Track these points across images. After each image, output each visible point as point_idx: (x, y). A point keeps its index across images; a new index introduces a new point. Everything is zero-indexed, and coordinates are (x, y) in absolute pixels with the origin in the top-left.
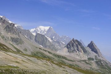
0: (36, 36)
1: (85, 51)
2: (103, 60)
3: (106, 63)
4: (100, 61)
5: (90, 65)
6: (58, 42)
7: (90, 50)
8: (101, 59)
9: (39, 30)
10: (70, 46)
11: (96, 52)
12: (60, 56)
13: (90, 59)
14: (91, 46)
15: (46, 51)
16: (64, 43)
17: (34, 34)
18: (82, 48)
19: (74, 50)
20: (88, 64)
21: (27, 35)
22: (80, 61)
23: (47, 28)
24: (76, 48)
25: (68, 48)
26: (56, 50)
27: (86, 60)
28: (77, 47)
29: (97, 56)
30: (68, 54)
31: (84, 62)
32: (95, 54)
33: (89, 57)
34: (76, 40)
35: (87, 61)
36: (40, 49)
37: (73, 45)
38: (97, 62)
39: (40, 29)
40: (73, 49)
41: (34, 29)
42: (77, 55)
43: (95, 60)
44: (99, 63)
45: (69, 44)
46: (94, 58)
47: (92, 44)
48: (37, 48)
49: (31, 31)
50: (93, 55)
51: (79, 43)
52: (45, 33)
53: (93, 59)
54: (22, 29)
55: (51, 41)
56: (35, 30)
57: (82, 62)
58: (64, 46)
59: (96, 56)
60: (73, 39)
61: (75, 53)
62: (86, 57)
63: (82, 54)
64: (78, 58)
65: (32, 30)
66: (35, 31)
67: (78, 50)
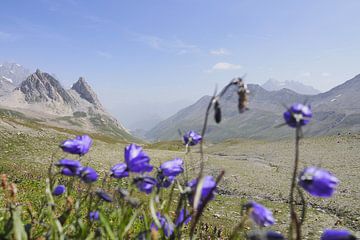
1: (67, 99)
2: (105, 116)
3: (110, 120)
4: (99, 117)
5: (80, 125)
7: (79, 95)
8: (102, 113)
10: (30, 88)
11: (90, 100)
12: (6, 111)
13: (77, 114)
14: (80, 87)
18: (58, 91)
19: (41, 97)
20: (74, 124)
22: (58, 119)
24: (45, 92)
25: (24, 90)
27: (70, 117)
28: (49, 89)
29: (93, 109)
30: (26, 105)
31: (65, 122)
32: (89, 104)
33: (76, 110)
34: (46, 74)
35: (73, 120)
37: (37, 85)
38: (92, 120)
40: (38, 95)
42: (49, 106)
43: (89, 117)
44: (96, 120)
45: (26, 83)
46: (86, 111)
47: (82, 84)
50: (84, 105)
51: (53, 82)
53: (84, 115)
57: (62, 122)
58: (15, 87)
59: (90, 108)
60: (37, 71)
61: (43, 102)
62: (70, 110)
63: (60, 103)
64: (50, 112)
67: (50, 97)
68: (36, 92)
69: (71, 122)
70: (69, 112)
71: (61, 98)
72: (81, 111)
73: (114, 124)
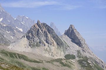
1: (60, 44)
2: (91, 58)
3: (96, 62)
4: (86, 59)
5: (69, 67)
6: (10, 29)
7: (69, 40)
8: (88, 55)
10: (33, 36)
11: (79, 44)
12: (15, 54)
13: (68, 57)
14: (71, 33)
16: (21, 30)
18: (54, 37)
19: (40, 42)
22: (52, 61)
24: (43, 39)
25: (28, 37)
26: (7, 43)
27: (61, 59)
28: (46, 36)
29: (81, 51)
30: (29, 50)
31: (58, 64)
33: (67, 53)
34: (44, 24)
35: (64, 61)
37: (38, 34)
38: (80, 62)
40: (38, 41)
42: (46, 50)
43: (77, 59)
44: (83, 62)
45: (30, 32)
46: (75, 54)
47: (73, 31)
50: (74, 49)
51: (50, 30)
53: (73, 57)
57: (55, 63)
58: (22, 35)
59: (79, 52)
60: (38, 22)
61: (42, 47)
62: (62, 53)
63: (54, 48)
67: (47, 42)
68: (37, 39)
69: (62, 63)
70: (61, 55)
71: (55, 43)
72: (71, 54)
73: (100, 66)
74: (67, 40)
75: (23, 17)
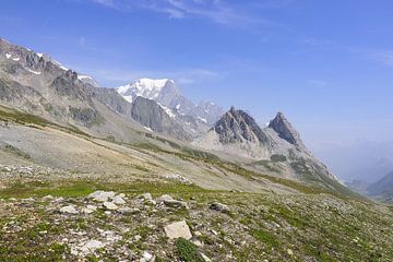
0: (134, 104)
1: (263, 139)
2: (310, 161)
3: (317, 166)
4: (303, 162)
5: (278, 172)
6: (191, 119)
7: (277, 134)
8: (305, 157)
9: (140, 88)
11: (291, 140)
12: (201, 153)
13: (275, 158)
14: (278, 125)
15: (163, 141)
16: (205, 120)
17: (129, 99)
18: (254, 131)
19: (235, 137)
20: (272, 170)
21: (109, 100)
22: (253, 164)
23: (160, 83)
24: (239, 132)
25: (218, 131)
26: (188, 138)
27: (267, 161)
28: (244, 128)
29: (295, 151)
30: (220, 147)
31: (262, 167)
32: (289, 145)
33: (273, 153)
34: (240, 111)
35: (270, 164)
36: (148, 135)
37: (232, 125)
38: (294, 166)
39: (143, 86)
40: (233, 135)
41: (128, 87)
42: (244, 148)
43: (289, 161)
44: (299, 166)
45: (221, 122)
46: (286, 154)
47: (281, 120)
48: (139, 133)
49: (119, 92)
50: (283, 147)
51: (248, 120)
52: (156, 95)
53: (283, 159)
54: (96, 85)
55: (171, 115)
56: (129, 90)
57: (257, 166)
58: (210, 128)
59: (291, 151)
60: (232, 108)
61: (238, 144)
62: (267, 152)
63: (255, 145)
64: (245, 155)
65: (122, 90)
66: (128, 92)
67: (244, 137)
68: (230, 132)
69: (269, 167)
70: (265, 155)
71: (257, 139)
72: (280, 154)
73: (323, 172)
74: (272, 135)
75: (207, 104)
